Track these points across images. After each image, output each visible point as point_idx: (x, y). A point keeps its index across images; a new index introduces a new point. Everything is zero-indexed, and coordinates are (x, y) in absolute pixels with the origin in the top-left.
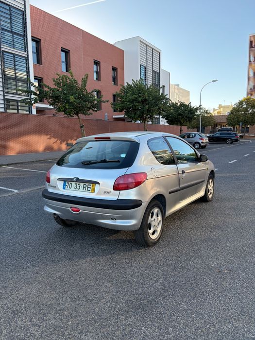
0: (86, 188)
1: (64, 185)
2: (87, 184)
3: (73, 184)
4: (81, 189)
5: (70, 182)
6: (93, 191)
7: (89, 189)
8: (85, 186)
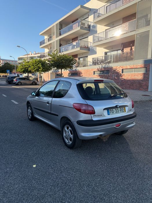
0: (122, 110)
1: (108, 112)
2: (122, 108)
3: (114, 110)
4: (119, 111)
5: (112, 110)
6: (125, 111)
7: (123, 111)
8: (121, 109)
